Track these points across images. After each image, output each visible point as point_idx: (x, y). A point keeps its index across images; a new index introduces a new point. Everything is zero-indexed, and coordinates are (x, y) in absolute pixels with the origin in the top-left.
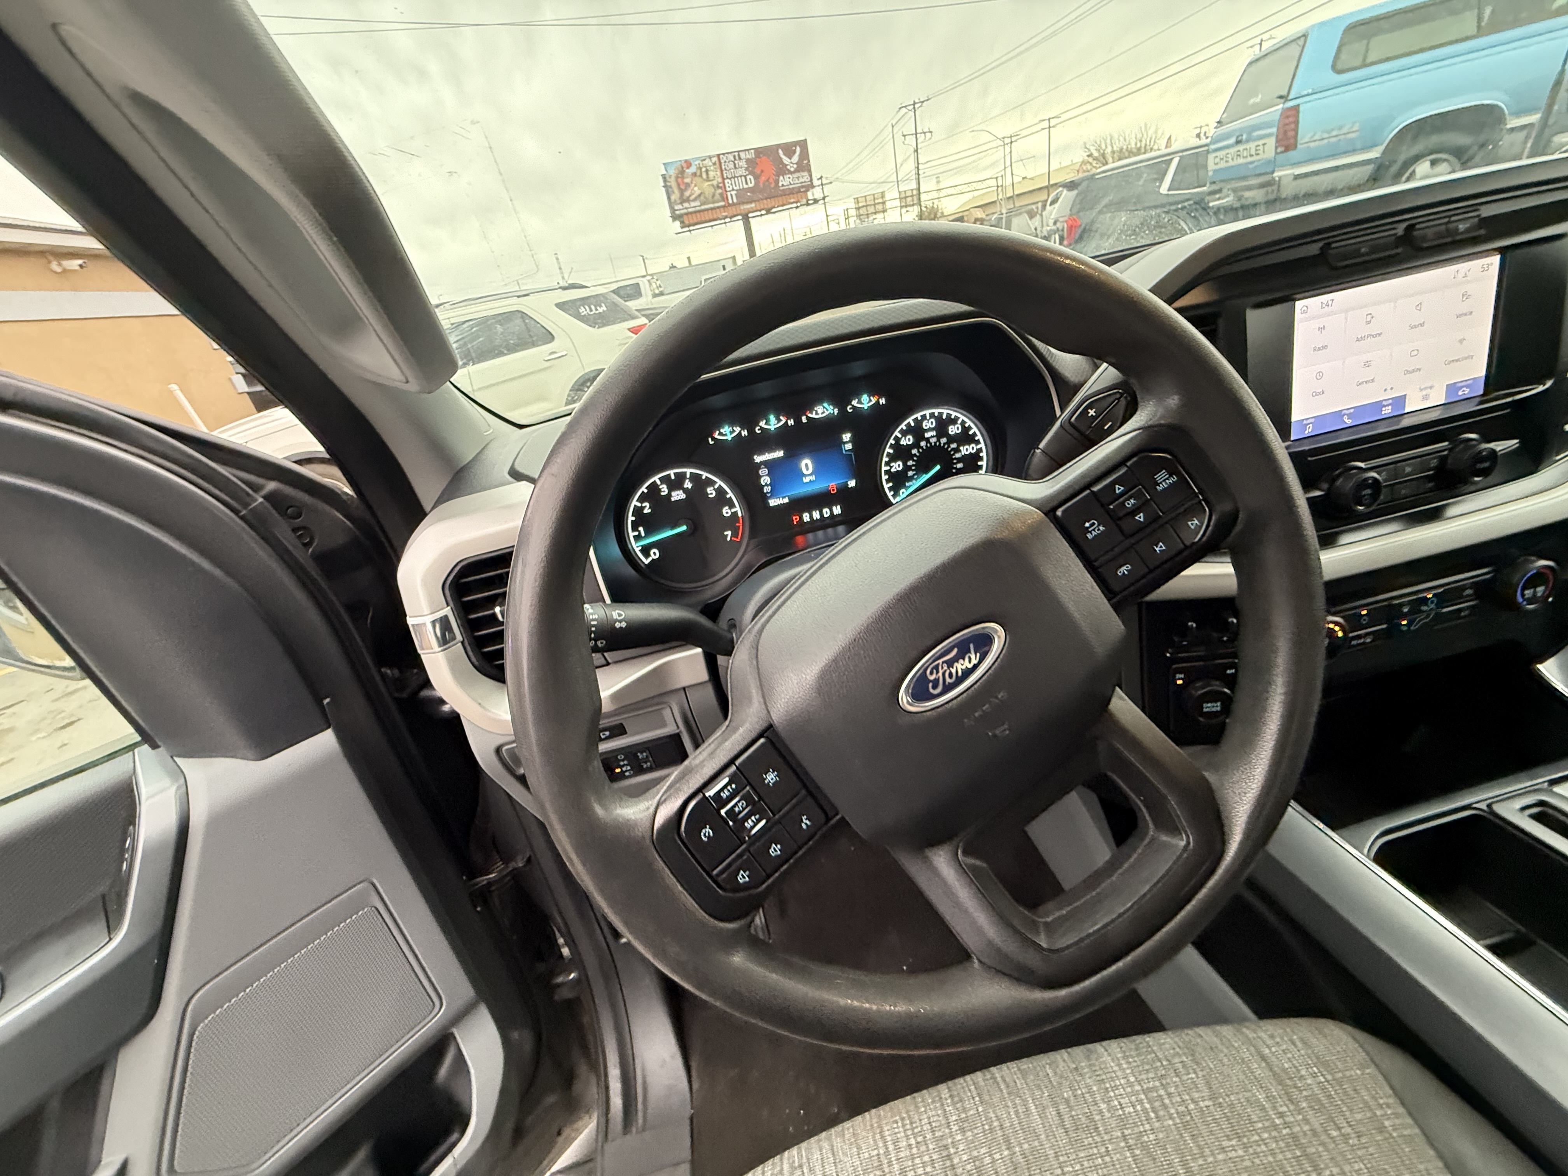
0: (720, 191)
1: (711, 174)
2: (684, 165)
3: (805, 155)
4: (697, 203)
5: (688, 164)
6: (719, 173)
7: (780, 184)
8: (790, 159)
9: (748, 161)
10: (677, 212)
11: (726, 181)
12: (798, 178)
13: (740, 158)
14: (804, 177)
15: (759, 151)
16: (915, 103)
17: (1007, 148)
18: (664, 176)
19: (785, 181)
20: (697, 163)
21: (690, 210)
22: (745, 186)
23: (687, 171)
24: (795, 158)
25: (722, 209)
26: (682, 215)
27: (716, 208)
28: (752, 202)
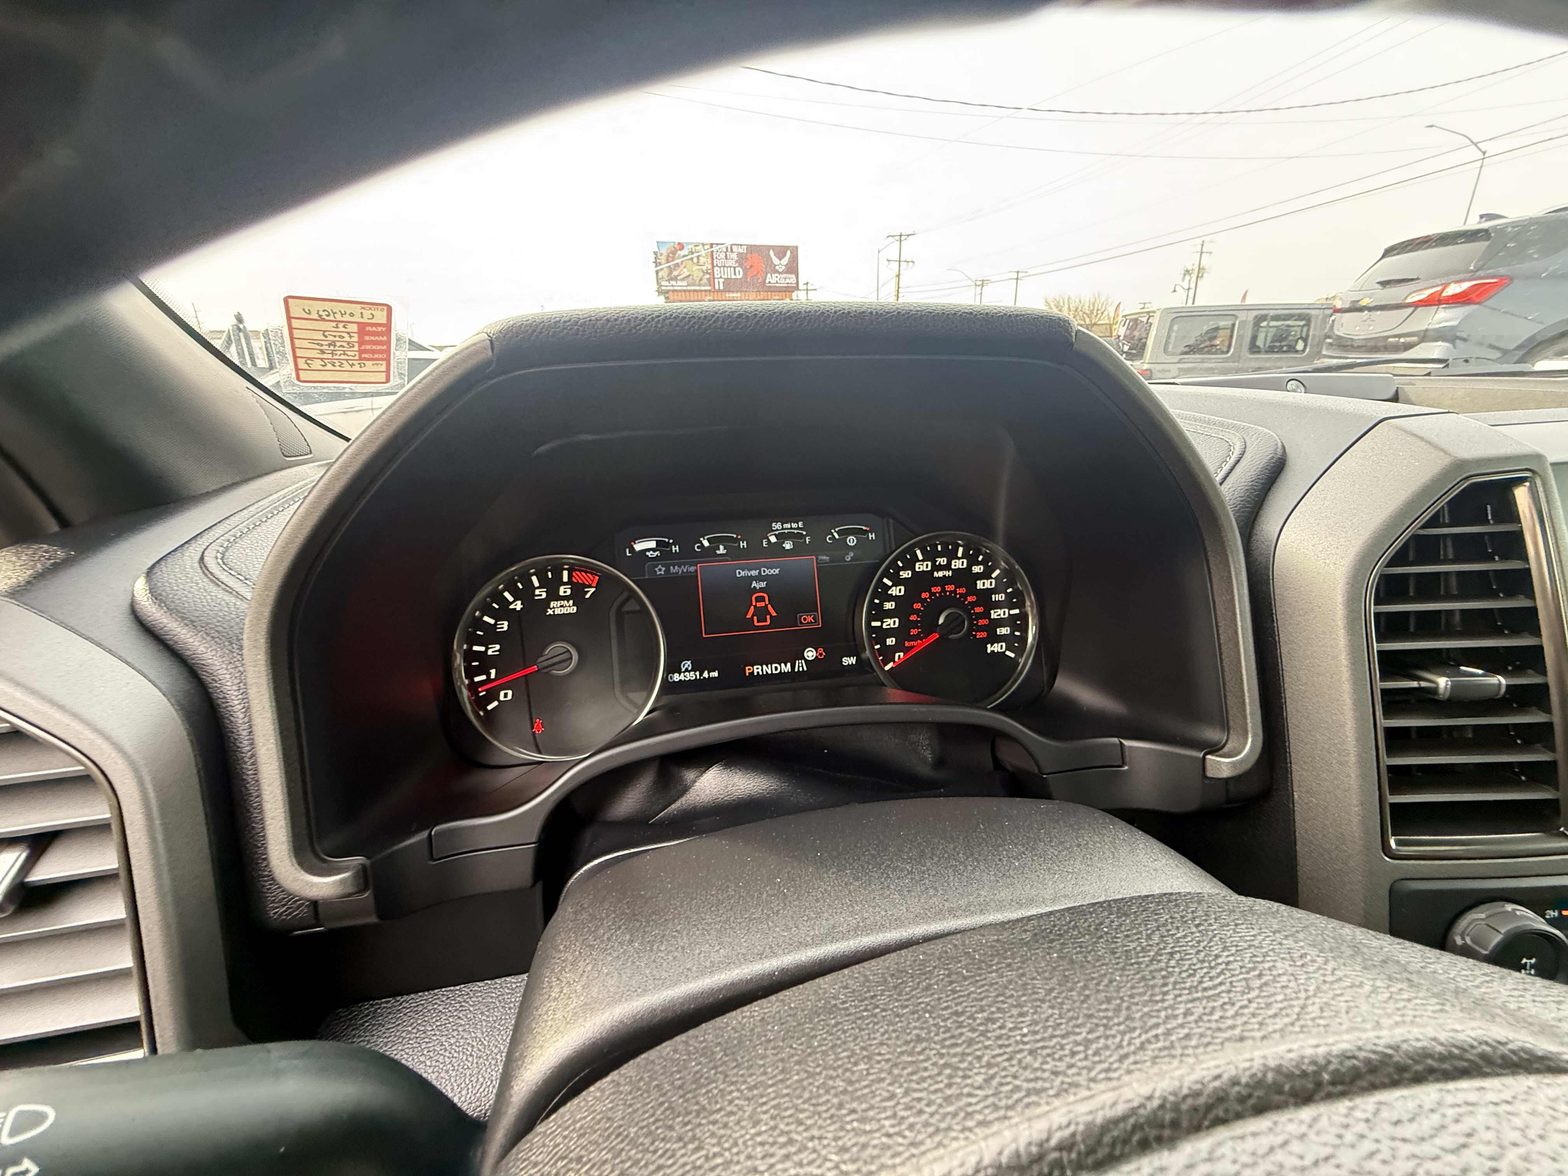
0: (708, 276)
1: (702, 260)
2: (678, 247)
3: (794, 259)
4: (685, 283)
5: (681, 246)
6: (709, 260)
7: (767, 281)
8: (780, 259)
9: (739, 254)
10: (663, 288)
11: (716, 269)
12: (785, 279)
13: (732, 251)
14: (792, 279)
15: (751, 248)
16: (901, 236)
17: (979, 289)
18: (655, 253)
19: (772, 279)
20: (690, 247)
21: (676, 288)
22: (733, 277)
23: (679, 252)
24: (785, 261)
25: (708, 293)
26: (667, 292)
27: (701, 291)
28: (737, 292)
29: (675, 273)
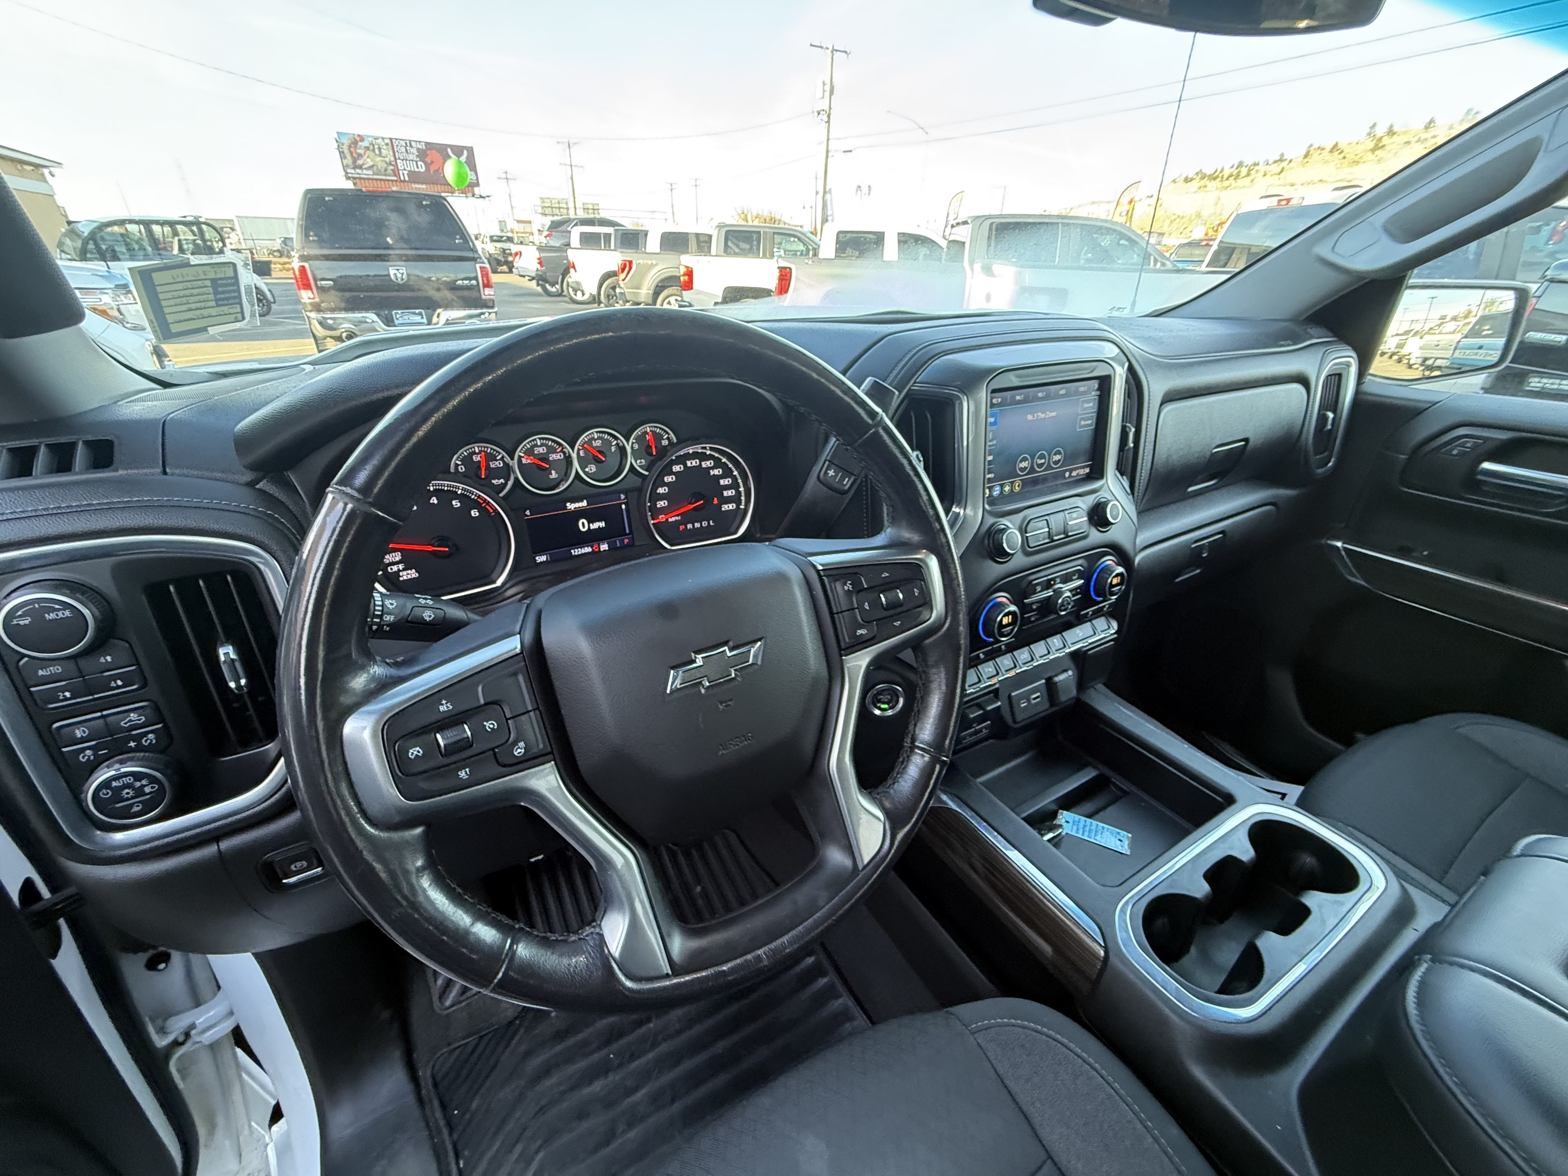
0: (392, 167)
1: (384, 152)
2: (357, 138)
3: (471, 157)
4: (370, 172)
5: (362, 139)
6: (391, 153)
8: (459, 157)
9: (418, 149)
10: (350, 174)
11: (398, 161)
13: (411, 146)
14: (471, 176)
15: (429, 145)
18: (337, 142)
21: (362, 176)
22: (417, 170)
23: (360, 143)
24: (463, 159)
25: (394, 183)
26: (354, 178)
27: (388, 180)
28: (422, 183)
29: (360, 162)
